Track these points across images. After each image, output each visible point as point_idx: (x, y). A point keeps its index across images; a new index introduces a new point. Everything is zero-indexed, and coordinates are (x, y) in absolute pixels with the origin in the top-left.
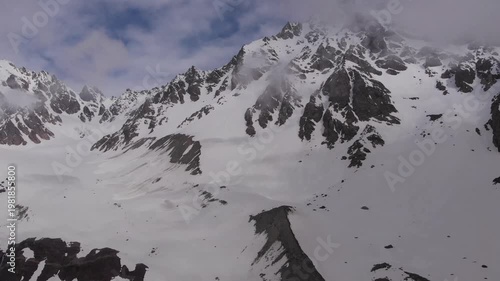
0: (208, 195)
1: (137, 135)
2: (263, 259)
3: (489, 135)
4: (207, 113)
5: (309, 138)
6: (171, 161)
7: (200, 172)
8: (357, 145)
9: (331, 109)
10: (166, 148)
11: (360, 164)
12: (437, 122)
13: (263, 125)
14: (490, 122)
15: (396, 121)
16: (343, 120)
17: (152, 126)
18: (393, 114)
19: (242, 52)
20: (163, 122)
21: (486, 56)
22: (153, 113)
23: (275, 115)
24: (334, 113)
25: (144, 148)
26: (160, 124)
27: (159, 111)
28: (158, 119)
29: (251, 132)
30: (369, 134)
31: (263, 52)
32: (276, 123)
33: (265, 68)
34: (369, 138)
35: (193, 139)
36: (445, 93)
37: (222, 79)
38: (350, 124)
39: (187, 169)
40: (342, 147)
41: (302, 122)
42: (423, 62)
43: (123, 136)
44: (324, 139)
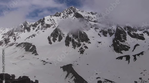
0: (44, 61)
1: (10, 42)
2: (68, 78)
3: (113, 48)
4: (34, 36)
5: (68, 46)
6: (26, 51)
7: (38, 55)
8: (82, 48)
9: (74, 38)
10: (23, 46)
11: (83, 53)
12: (100, 44)
13: (54, 42)
14: (113, 44)
15: (90, 43)
16: (77, 42)
17: (15, 39)
18: (89, 41)
19: (44, 19)
20: (19, 38)
21: (110, 28)
22: (15, 35)
23: (57, 39)
24: (75, 40)
25: (14, 46)
26: (18, 39)
27: (17, 34)
28: (17, 37)
29: (50, 43)
30: (84, 46)
31: (51, 20)
32: (58, 41)
33: (51, 24)
34: (84, 47)
35: (32, 44)
36: (101, 36)
37: (38, 26)
38: (79, 43)
39: (33, 53)
40: (78, 49)
41: (66, 41)
42: (94, 28)
43: (5, 42)
44: (73, 46)
